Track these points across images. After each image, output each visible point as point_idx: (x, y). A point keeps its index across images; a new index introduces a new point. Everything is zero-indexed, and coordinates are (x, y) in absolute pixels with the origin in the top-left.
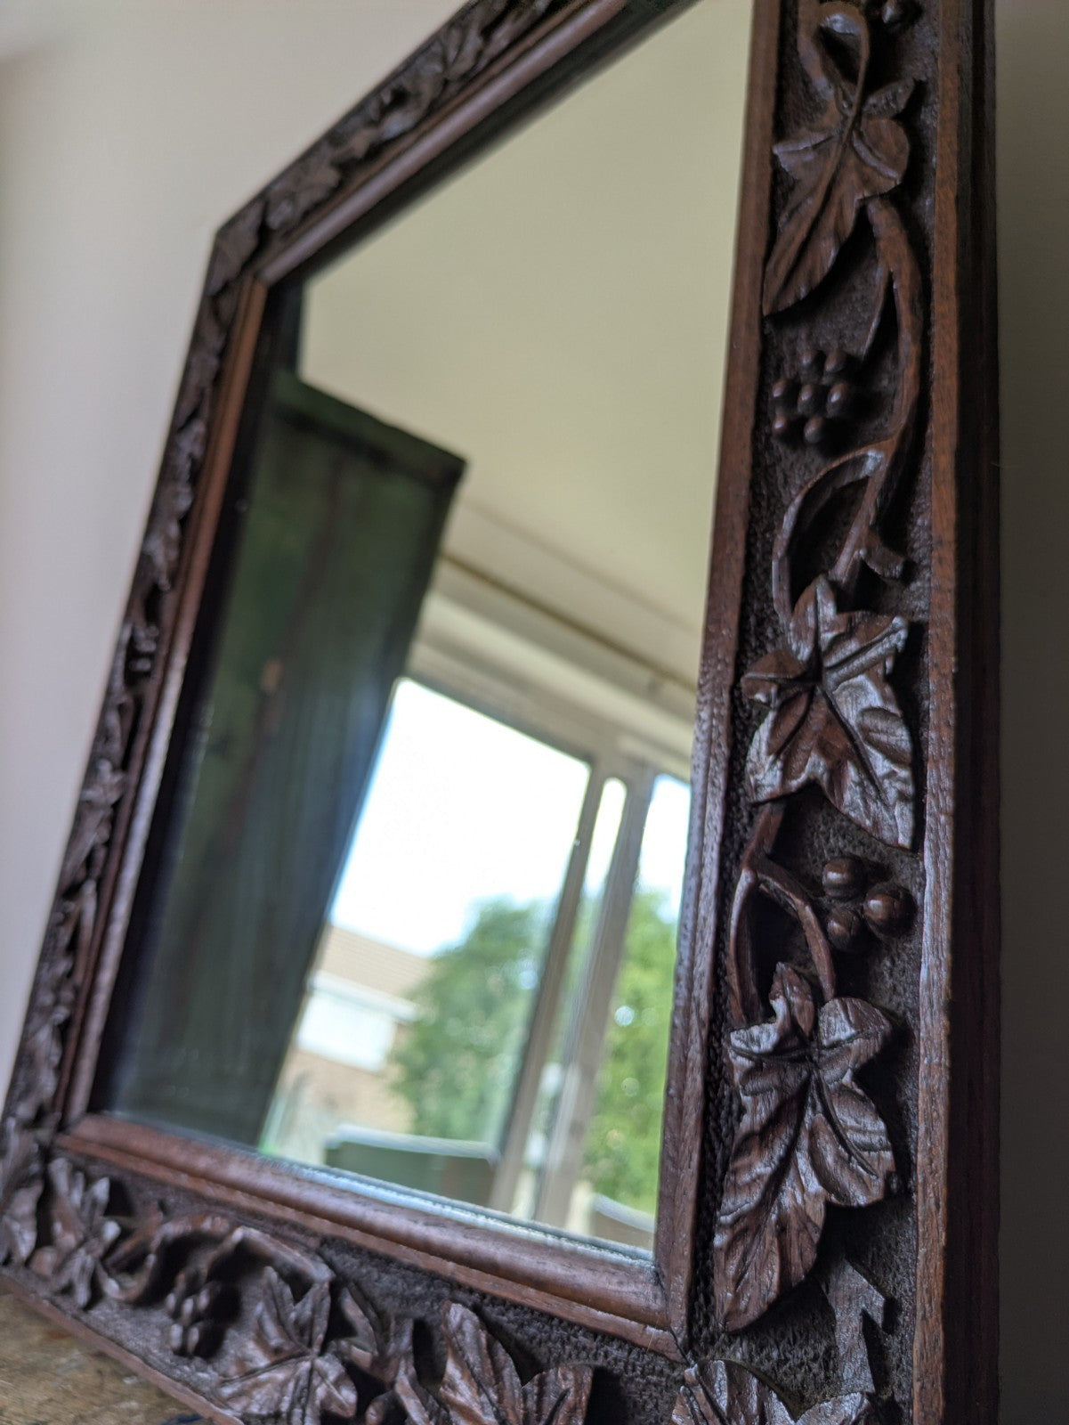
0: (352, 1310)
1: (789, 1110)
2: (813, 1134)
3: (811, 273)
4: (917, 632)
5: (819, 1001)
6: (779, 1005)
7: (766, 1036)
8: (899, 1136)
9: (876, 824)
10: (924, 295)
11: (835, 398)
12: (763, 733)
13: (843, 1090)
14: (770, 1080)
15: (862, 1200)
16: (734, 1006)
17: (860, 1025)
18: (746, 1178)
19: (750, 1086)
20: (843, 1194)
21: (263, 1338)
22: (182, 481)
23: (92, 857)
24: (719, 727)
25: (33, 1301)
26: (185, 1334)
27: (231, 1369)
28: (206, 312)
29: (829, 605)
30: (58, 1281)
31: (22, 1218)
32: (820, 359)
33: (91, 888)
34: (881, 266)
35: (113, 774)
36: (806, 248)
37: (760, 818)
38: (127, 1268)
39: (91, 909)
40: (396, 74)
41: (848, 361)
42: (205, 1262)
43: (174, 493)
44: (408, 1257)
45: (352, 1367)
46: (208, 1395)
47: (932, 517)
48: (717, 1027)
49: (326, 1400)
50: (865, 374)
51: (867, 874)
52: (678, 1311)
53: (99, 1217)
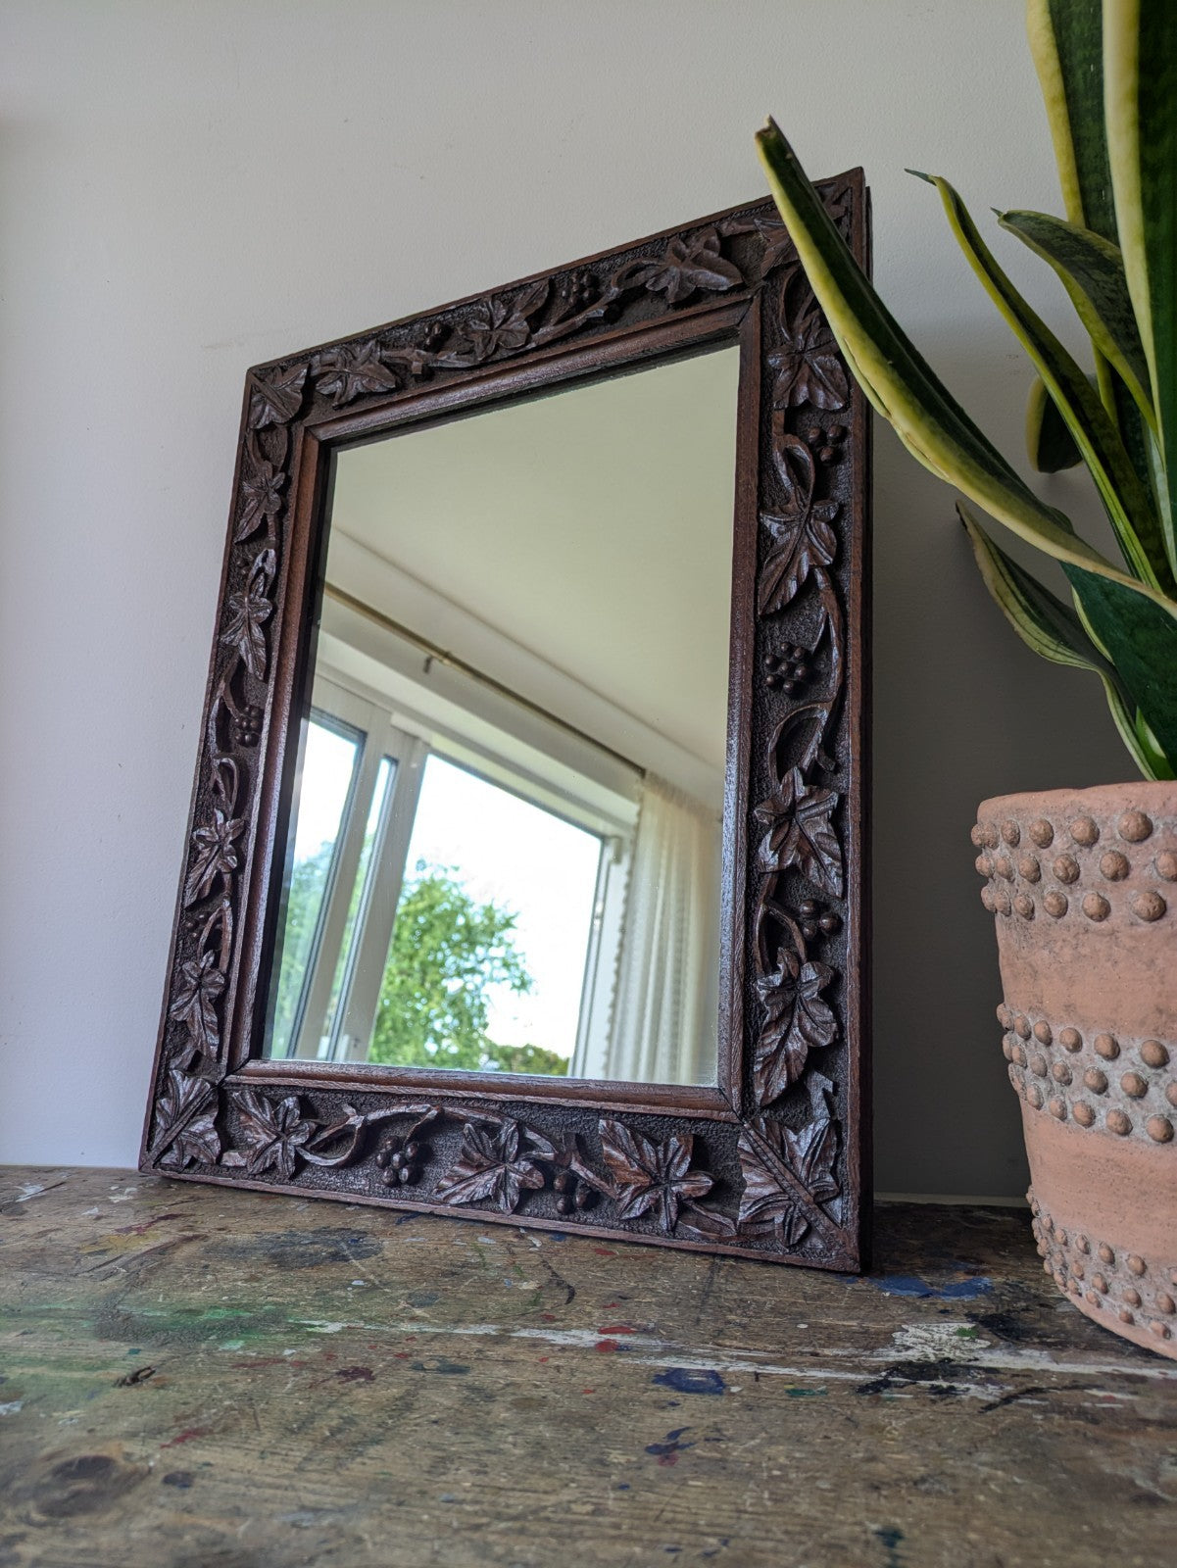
0: (531, 1135)
1: (788, 1011)
2: (800, 1019)
3: (784, 597)
4: (842, 799)
5: (800, 963)
6: (781, 966)
7: (777, 979)
8: (838, 1017)
9: (825, 886)
10: (844, 630)
11: (799, 672)
12: (768, 838)
13: (813, 1000)
14: (780, 998)
15: (825, 1043)
16: (758, 967)
17: (820, 973)
18: (768, 1041)
19: (770, 1002)
20: (814, 1041)
21: (467, 1162)
22: (257, 591)
23: (218, 882)
24: (742, 833)
25: (231, 1182)
26: (396, 1173)
27: (444, 1183)
28: (250, 444)
29: (799, 780)
30: (258, 1166)
31: (202, 1135)
32: (791, 649)
33: (227, 903)
34: (823, 608)
35: (226, 820)
36: (781, 582)
37: (767, 880)
38: (324, 1148)
39: (229, 920)
40: (443, 310)
41: (806, 653)
42: (403, 1132)
43: (250, 601)
44: (571, 1103)
45: (539, 1164)
46: (425, 1201)
47: (849, 745)
48: (747, 977)
49: (522, 1183)
50: (812, 660)
51: (821, 907)
52: (736, 1102)
53: (293, 1121)
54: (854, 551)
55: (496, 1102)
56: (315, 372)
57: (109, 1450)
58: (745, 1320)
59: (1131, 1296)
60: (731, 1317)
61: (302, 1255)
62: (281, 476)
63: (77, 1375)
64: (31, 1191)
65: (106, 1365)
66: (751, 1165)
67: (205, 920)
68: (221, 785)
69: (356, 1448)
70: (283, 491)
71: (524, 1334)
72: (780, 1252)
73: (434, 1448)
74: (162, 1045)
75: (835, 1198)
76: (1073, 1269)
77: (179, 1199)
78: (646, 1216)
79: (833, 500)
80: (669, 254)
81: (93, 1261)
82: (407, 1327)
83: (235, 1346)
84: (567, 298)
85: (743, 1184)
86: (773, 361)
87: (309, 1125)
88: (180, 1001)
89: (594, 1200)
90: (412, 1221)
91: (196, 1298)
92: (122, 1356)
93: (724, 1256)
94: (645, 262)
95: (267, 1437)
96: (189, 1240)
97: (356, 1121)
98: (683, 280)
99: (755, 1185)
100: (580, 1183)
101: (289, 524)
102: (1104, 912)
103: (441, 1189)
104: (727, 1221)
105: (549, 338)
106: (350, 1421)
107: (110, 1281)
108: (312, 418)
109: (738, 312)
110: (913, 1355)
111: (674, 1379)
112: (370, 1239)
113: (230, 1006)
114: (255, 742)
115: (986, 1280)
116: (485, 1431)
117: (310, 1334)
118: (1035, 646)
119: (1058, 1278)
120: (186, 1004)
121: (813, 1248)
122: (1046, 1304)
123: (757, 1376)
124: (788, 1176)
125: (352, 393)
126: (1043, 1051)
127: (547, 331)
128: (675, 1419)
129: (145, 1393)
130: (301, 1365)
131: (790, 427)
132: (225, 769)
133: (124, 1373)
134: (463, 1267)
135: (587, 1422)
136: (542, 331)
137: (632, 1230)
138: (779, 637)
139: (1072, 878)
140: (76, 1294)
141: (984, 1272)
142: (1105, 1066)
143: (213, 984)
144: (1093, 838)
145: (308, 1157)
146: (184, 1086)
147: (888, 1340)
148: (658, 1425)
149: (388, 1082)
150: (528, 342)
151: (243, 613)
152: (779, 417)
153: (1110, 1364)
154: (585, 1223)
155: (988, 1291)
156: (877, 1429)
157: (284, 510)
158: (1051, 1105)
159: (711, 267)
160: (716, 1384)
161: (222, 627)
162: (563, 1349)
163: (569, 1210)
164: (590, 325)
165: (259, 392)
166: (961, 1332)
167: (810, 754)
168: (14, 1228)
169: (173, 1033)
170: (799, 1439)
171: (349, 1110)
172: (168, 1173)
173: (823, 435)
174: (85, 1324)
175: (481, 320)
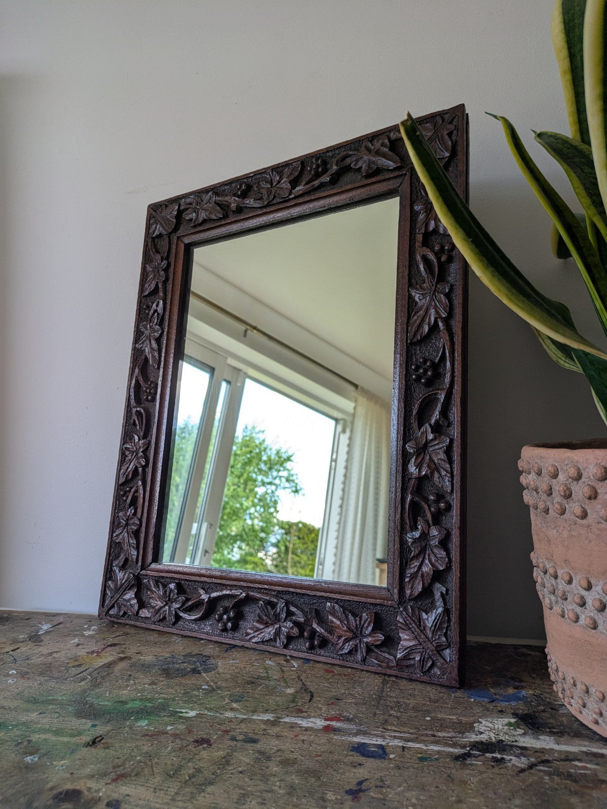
0: (293, 609)
1: (423, 551)
2: (429, 555)
3: (422, 333)
4: (452, 441)
5: (429, 526)
6: (419, 527)
7: (417, 534)
8: (448, 554)
9: (442, 486)
10: (452, 352)
11: (429, 373)
12: (413, 460)
13: (435, 546)
14: (418, 544)
15: (441, 569)
16: (408, 527)
17: (440, 532)
18: (413, 566)
19: (414, 546)
20: (437, 568)
21: (260, 621)
22: (154, 322)
23: (135, 471)
24: (400, 456)
25: (144, 625)
26: (225, 625)
27: (249, 631)
28: (149, 244)
29: (429, 430)
30: (157, 618)
31: (129, 600)
32: (425, 361)
33: (140, 483)
34: (442, 340)
35: (139, 440)
36: (420, 326)
37: (413, 481)
38: (189, 610)
39: (141, 491)
40: (247, 177)
41: (433, 363)
42: (228, 604)
43: (150, 327)
44: (313, 593)
45: (296, 624)
46: (239, 640)
47: (455, 413)
48: (402, 532)
49: (288, 633)
50: (437, 367)
51: (440, 497)
52: (396, 597)
53: (174, 595)
54: (458, 311)
55: (275, 591)
56: (182, 208)
57: (80, 786)
58: (399, 714)
59: (597, 711)
60: (392, 712)
61: (178, 670)
62: (165, 262)
63: (66, 739)
64: (45, 627)
65: (80, 733)
66: (404, 629)
67: (130, 491)
68: (137, 422)
69: (201, 787)
70: (166, 270)
71: (287, 720)
72: (419, 675)
73: (240, 788)
74: (109, 554)
75: (446, 649)
76: (568, 693)
77: (118, 634)
78: (350, 653)
79: (448, 282)
80: (363, 149)
81: (74, 671)
82: (229, 714)
83: (143, 723)
84: (310, 171)
85: (400, 639)
86: (417, 208)
87: (182, 598)
88: (118, 532)
89: (324, 643)
90: (233, 650)
91: (125, 693)
92: (88, 728)
93: (390, 676)
94: (351, 153)
95: (158, 779)
96: (122, 659)
97: (205, 597)
98: (370, 163)
99: (405, 640)
100: (317, 634)
101: (169, 287)
102: (584, 515)
103: (248, 634)
104: (392, 658)
105: (301, 192)
106: (199, 770)
107: (83, 683)
108: (180, 232)
109: (399, 180)
110: (484, 738)
111: (361, 749)
112: (212, 661)
113: (142, 535)
114: (154, 400)
115: (524, 692)
116: (265, 778)
117: (180, 717)
118: (554, 358)
119: (560, 695)
120: (121, 533)
121: (435, 674)
122: (554, 707)
123: (403, 747)
124: (423, 636)
125: (201, 220)
126: (553, 581)
127: (300, 189)
128: (361, 773)
129: (98, 752)
130: (175, 736)
131: (426, 243)
132: (139, 414)
133: (87, 738)
134: (258, 679)
135: (316, 774)
136: (298, 188)
137: (343, 660)
138: (419, 354)
139: (568, 496)
140: (66, 690)
141: (523, 688)
142: (584, 593)
143: (134, 524)
144: (579, 477)
145: (181, 614)
146: (120, 575)
147: (470, 727)
148: (352, 776)
149: (221, 578)
150: (290, 194)
151: (147, 333)
152: (420, 237)
153: (585, 746)
154: (319, 655)
155: (524, 699)
156: (464, 782)
157: (167, 279)
158: (557, 609)
159: (385, 156)
160: (382, 753)
161: (136, 340)
162: (307, 729)
163: (312, 648)
164: (322, 185)
165: (154, 217)
166: (509, 724)
167: (436, 415)
168: (37, 650)
169: (114, 548)
170: (422, 788)
171: (202, 592)
172: (112, 619)
173: (442, 247)
174: (70, 709)
175: (266, 182)
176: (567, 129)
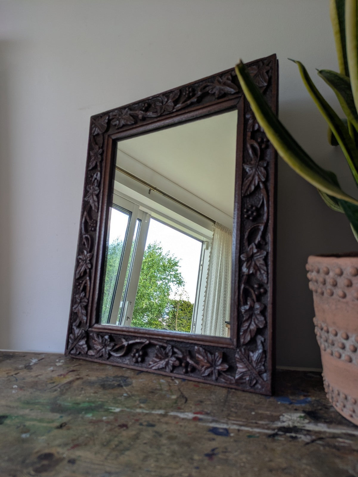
0: (176, 350)
1: (250, 317)
2: (254, 320)
3: (250, 191)
4: (267, 253)
5: (254, 302)
6: (249, 303)
7: (247, 307)
8: (265, 319)
9: (262, 280)
10: (268, 201)
11: (255, 214)
12: (245, 264)
13: (258, 314)
14: (248, 313)
15: (261, 327)
16: (242, 303)
17: (260, 306)
18: (245, 325)
19: (245, 314)
20: (259, 327)
21: (157, 357)
22: (95, 185)
23: (85, 271)
24: (237, 262)
25: (90, 359)
26: (137, 359)
27: (151, 363)
28: (92, 139)
29: (254, 247)
30: (98, 355)
31: (82, 345)
32: (252, 206)
33: (88, 278)
34: (262, 194)
35: (87, 253)
36: (249, 186)
37: (245, 277)
38: (117, 351)
39: (88, 283)
40: (148, 99)
41: (257, 208)
42: (139, 347)
43: (93, 188)
44: (187, 341)
45: (178, 359)
46: (145, 368)
47: (270, 237)
48: (239, 306)
49: (173, 364)
50: (259, 210)
51: (261, 286)
52: (235, 343)
53: (108, 343)
54: (272, 177)
55: (165, 340)
56: (111, 118)
57: (53, 451)
58: (236, 411)
59: (352, 409)
60: (233, 409)
61: (110, 385)
62: (101, 150)
63: (45, 425)
64: (34, 361)
65: (53, 421)
66: (239, 362)
67: (82, 283)
68: (86, 243)
69: (122, 452)
70: (102, 154)
71: (172, 413)
72: (248, 388)
73: (145, 452)
74: (71, 319)
75: (264, 373)
76: (335, 399)
77: (76, 365)
78: (209, 375)
79: (265, 160)
80: (216, 82)
81: (50, 386)
82: (139, 410)
83: (89, 416)
84: (185, 95)
85: (237, 367)
86: (248, 116)
87: (112, 344)
88: (75, 306)
89: (194, 370)
90: (142, 374)
91: (79, 398)
92: (58, 418)
93: (231, 388)
94: (209, 84)
95: (97, 448)
96: (78, 379)
97: (125, 343)
98: (220, 90)
99: (240, 368)
100: (190, 365)
101: (104, 164)
102: (344, 296)
103: (150, 365)
104: (232, 378)
105: (180, 108)
106: (121, 442)
107: (55, 393)
108: (110, 132)
109: (236, 101)
110: (285, 424)
111: (214, 431)
112: (129, 380)
113: (89, 308)
114: (95, 230)
115: (309, 399)
116: (159, 447)
117: (111, 412)
118: (328, 204)
119: (330, 400)
120: (77, 307)
121: (258, 388)
122: (327, 407)
123: (239, 430)
124: (250, 366)
125: (121, 125)
126: (326, 334)
127: (179, 106)
128: (214, 444)
129: (63, 432)
130: (108, 423)
131: (253, 137)
132: (87, 238)
133: (57, 424)
134: (155, 390)
135: (188, 445)
136: (178, 106)
137: (205, 379)
138: (249, 202)
139: (335, 285)
140: (45, 397)
141: (309, 396)
142: (344, 341)
143: (85, 302)
144: (341, 274)
145: (112, 353)
146: (77, 331)
147: (278, 419)
148: (209, 446)
149: (134, 332)
150: (174, 109)
151: (91, 191)
152: (249, 134)
153: (344, 429)
154: (191, 376)
155: (309, 402)
156: (273, 450)
157: (102, 160)
158: (329, 350)
159: (229, 86)
160: (226, 433)
161: (85, 195)
162: (183, 419)
163: (187, 372)
164: (192, 104)
165: (94, 123)
166: (301, 417)
167: (258, 238)
168: (29, 374)
169: (73, 316)
170: (249, 453)
171: (123, 340)
172: (73, 356)
173: (262, 139)
174: (48, 407)
175: (160, 102)
176: (337, 68)
